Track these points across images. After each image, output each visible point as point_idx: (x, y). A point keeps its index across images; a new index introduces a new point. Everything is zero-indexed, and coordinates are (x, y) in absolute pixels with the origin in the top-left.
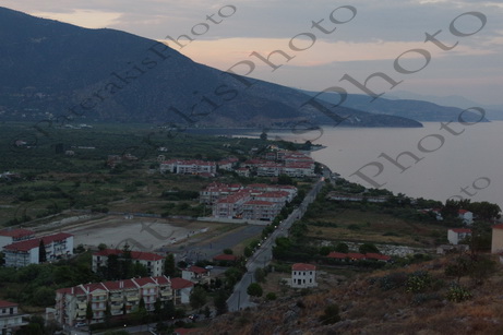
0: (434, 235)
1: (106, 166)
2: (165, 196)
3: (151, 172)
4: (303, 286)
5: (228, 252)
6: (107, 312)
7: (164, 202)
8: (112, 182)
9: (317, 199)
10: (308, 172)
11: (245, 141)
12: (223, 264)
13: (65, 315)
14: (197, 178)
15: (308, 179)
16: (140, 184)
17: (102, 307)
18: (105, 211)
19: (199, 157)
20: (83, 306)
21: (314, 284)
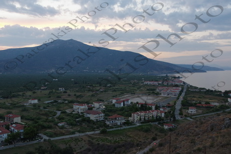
0: (223, 100)
1: (131, 83)
2: (148, 90)
3: (142, 84)
4: (192, 113)
5: (169, 104)
6: (144, 119)
7: (148, 91)
8: (134, 87)
9: (187, 90)
10: (182, 84)
11: (162, 77)
12: (169, 107)
13: (134, 119)
14: (154, 85)
15: (182, 86)
16: (141, 87)
17: (143, 117)
18: (134, 94)
19: (152, 80)
20: (139, 117)
21: (195, 112)
